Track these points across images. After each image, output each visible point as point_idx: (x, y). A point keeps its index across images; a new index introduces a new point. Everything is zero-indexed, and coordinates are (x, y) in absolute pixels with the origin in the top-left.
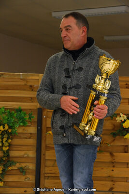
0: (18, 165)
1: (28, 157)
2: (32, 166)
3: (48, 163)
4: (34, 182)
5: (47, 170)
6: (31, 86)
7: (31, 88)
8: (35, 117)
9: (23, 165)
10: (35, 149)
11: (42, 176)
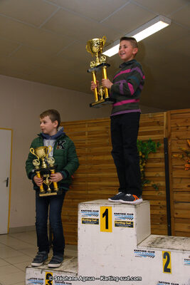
0: (152, 183)
1: (159, 177)
2: (163, 183)
3: (175, 181)
4: (165, 196)
5: (175, 186)
6: (158, 122)
7: (159, 123)
8: (162, 145)
9: (156, 183)
10: (164, 170)
11: (171, 191)
